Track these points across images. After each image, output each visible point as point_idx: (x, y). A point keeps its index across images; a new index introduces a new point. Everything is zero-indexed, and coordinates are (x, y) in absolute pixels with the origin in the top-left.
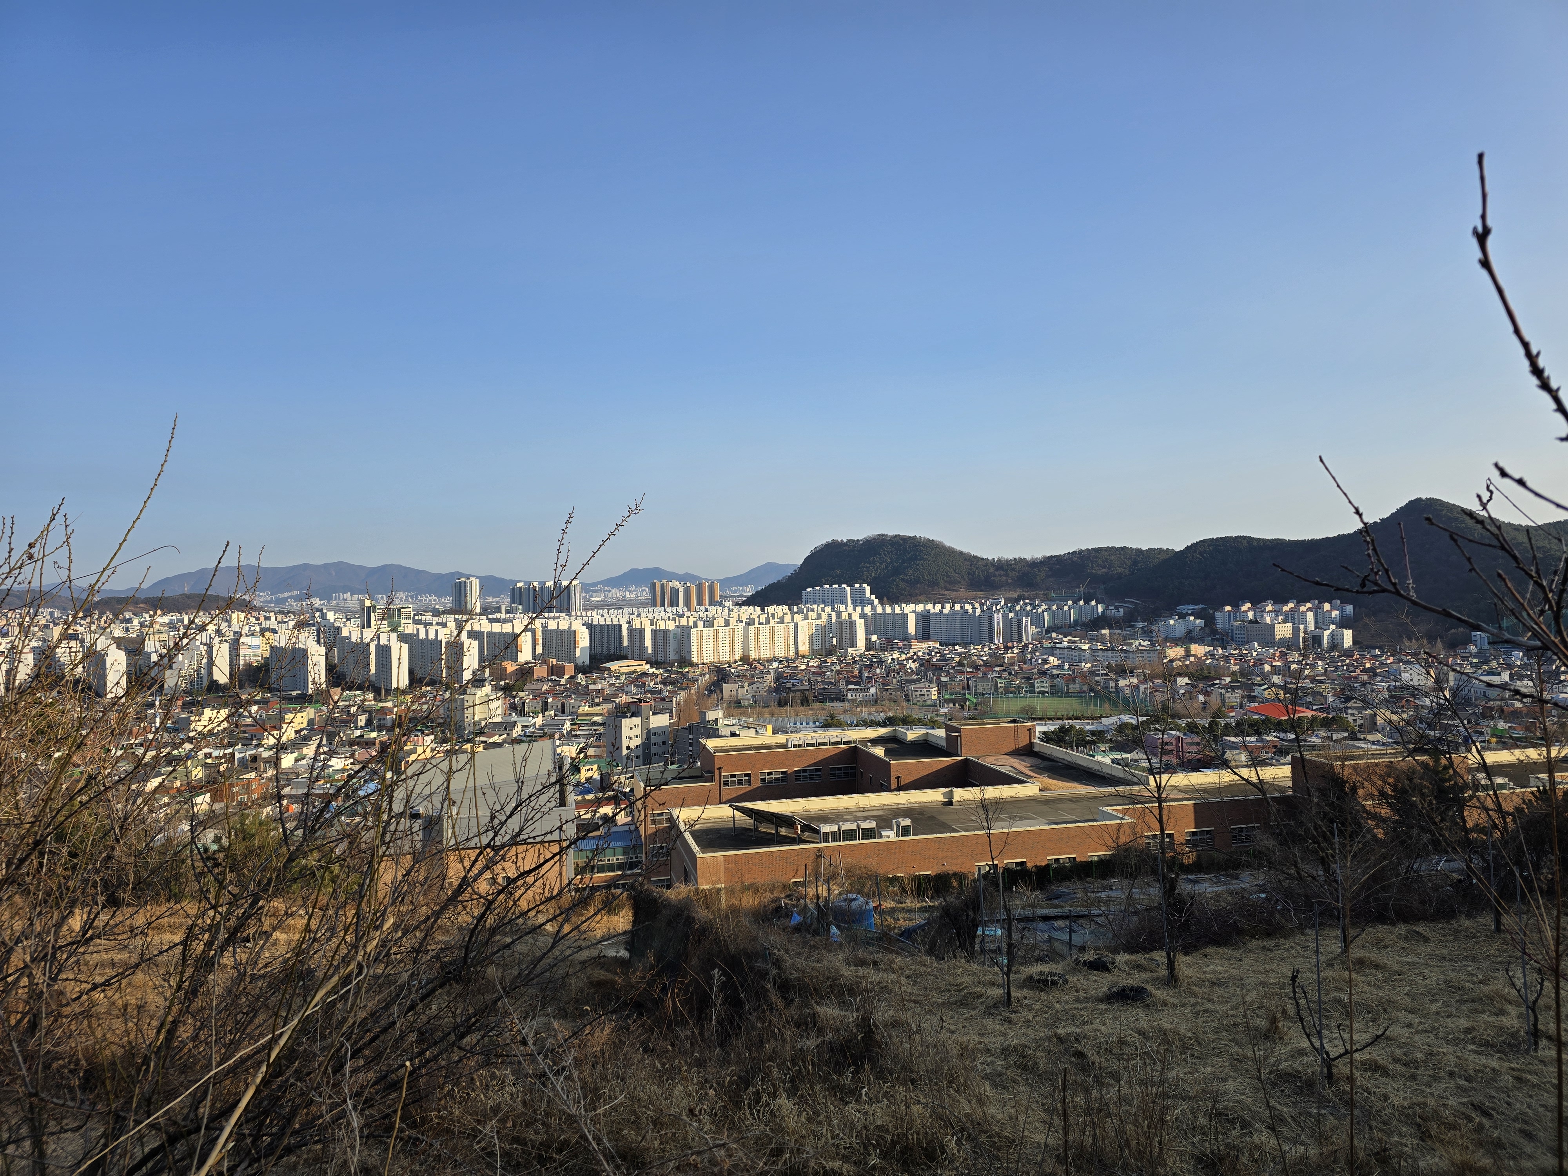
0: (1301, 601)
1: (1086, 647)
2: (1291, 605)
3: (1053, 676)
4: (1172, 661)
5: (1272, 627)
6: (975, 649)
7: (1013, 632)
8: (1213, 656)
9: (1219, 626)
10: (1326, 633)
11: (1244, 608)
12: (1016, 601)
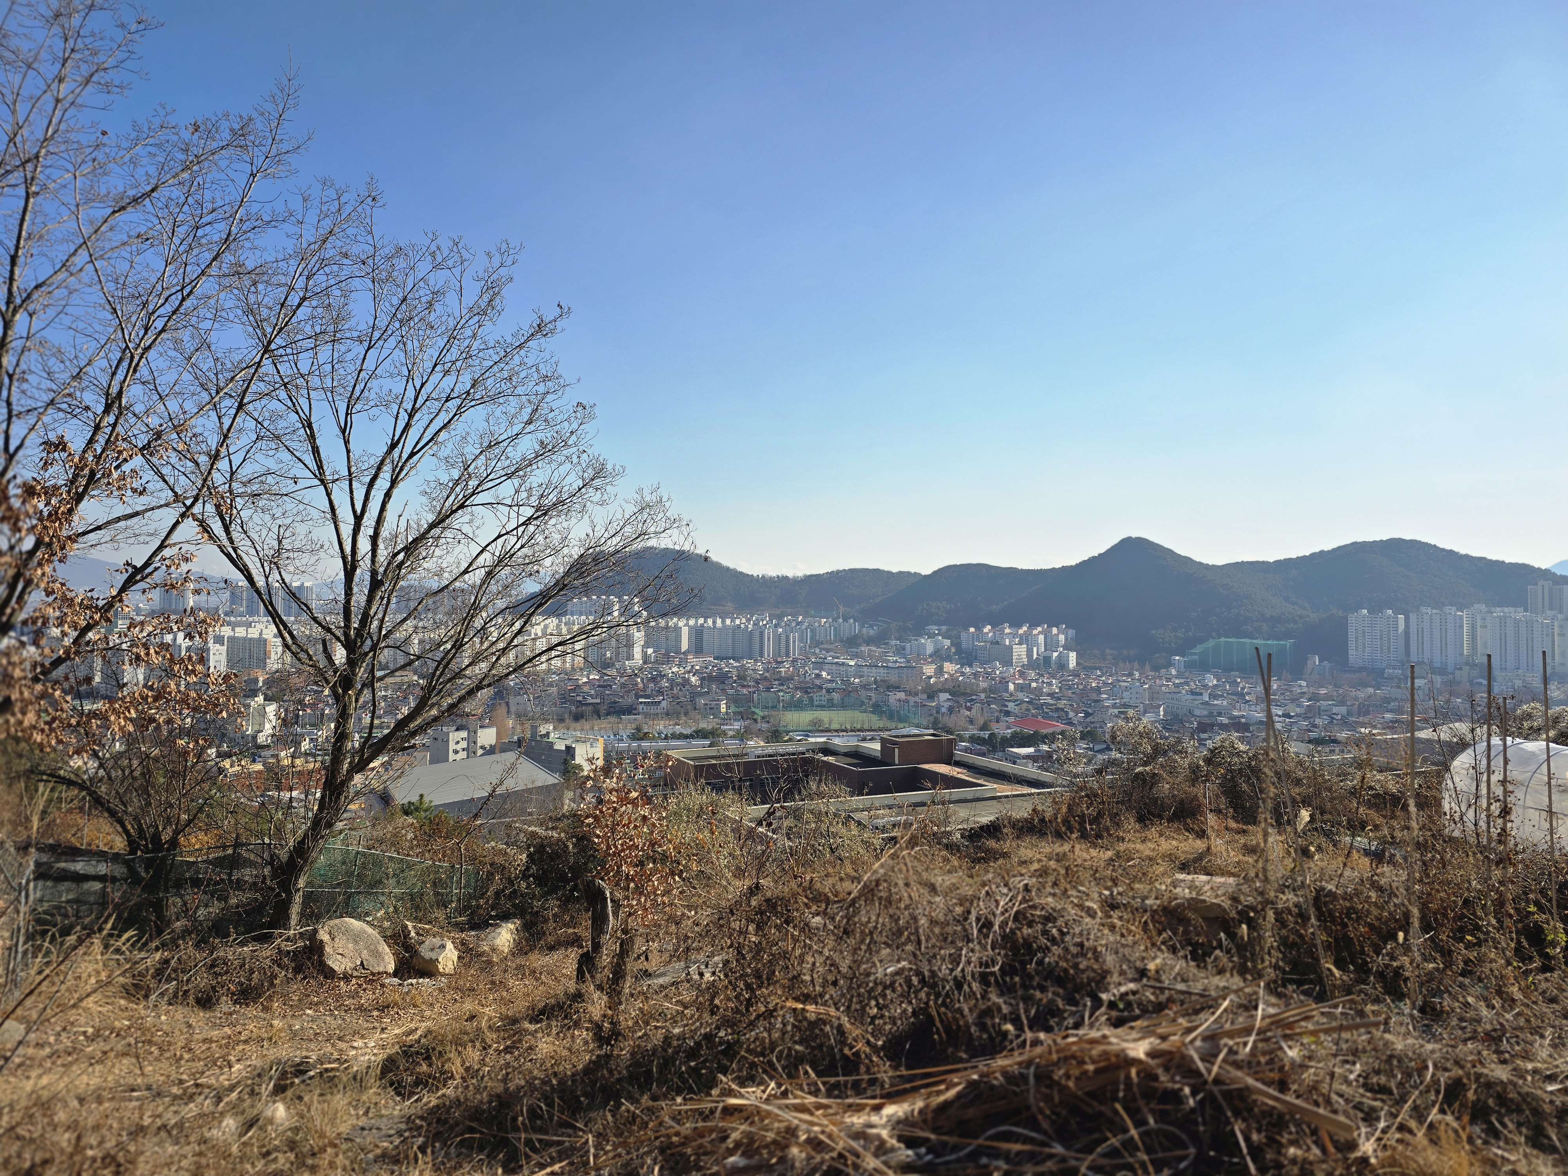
0: (1033, 625)
1: (852, 663)
2: (1025, 628)
3: (828, 691)
4: (930, 677)
5: (1010, 648)
6: (749, 663)
7: (782, 648)
8: (963, 674)
9: (964, 646)
10: (1055, 654)
11: (986, 630)
12: (780, 617)
